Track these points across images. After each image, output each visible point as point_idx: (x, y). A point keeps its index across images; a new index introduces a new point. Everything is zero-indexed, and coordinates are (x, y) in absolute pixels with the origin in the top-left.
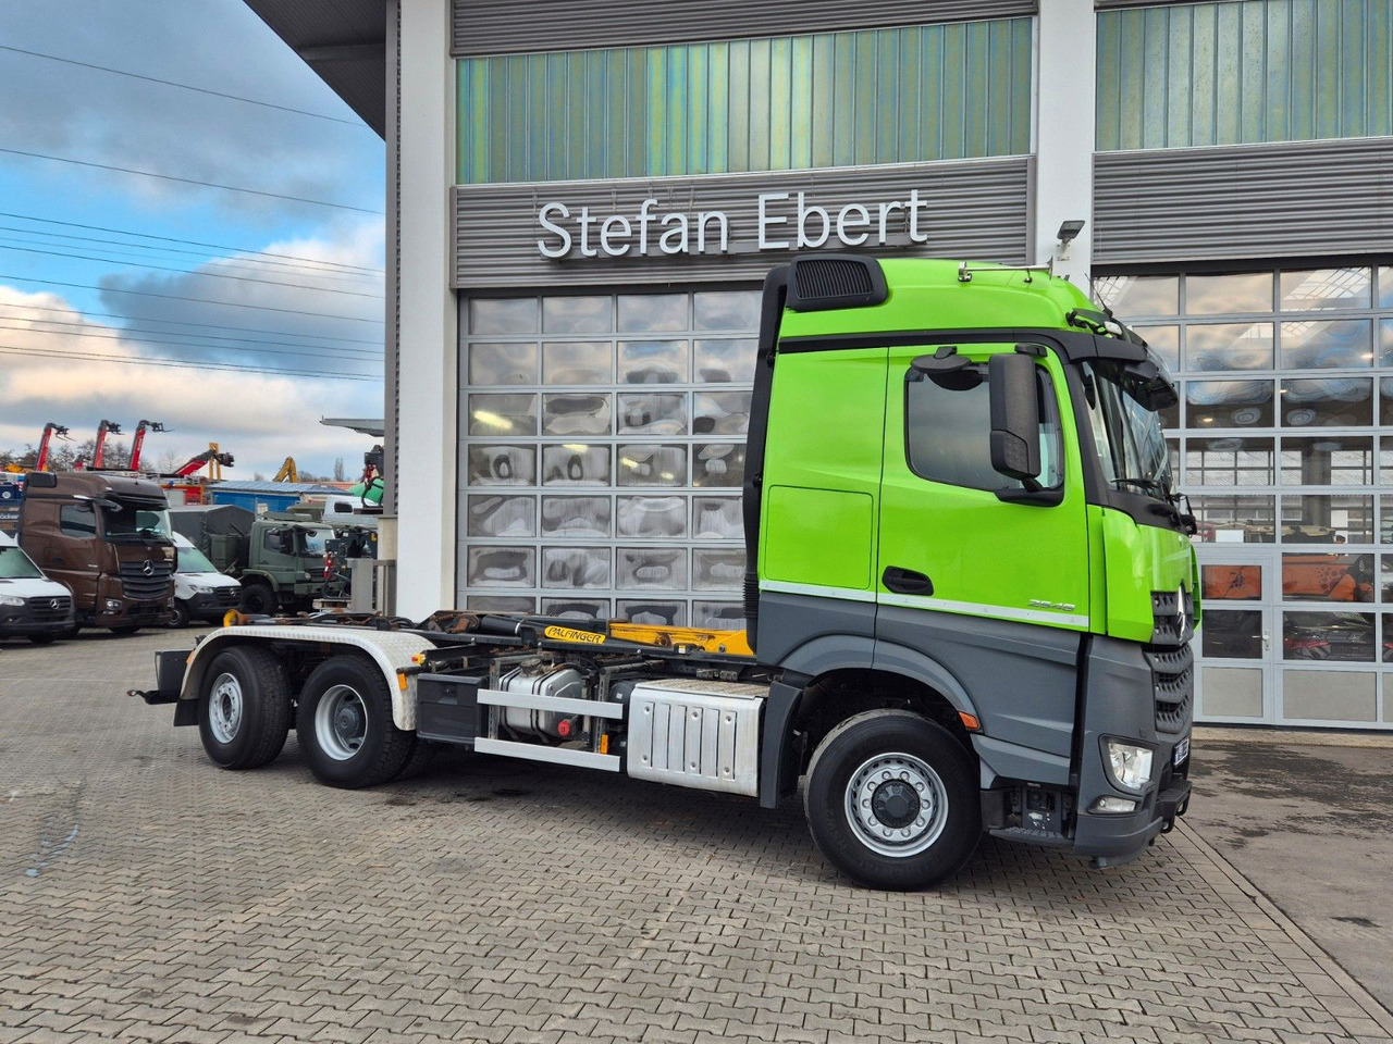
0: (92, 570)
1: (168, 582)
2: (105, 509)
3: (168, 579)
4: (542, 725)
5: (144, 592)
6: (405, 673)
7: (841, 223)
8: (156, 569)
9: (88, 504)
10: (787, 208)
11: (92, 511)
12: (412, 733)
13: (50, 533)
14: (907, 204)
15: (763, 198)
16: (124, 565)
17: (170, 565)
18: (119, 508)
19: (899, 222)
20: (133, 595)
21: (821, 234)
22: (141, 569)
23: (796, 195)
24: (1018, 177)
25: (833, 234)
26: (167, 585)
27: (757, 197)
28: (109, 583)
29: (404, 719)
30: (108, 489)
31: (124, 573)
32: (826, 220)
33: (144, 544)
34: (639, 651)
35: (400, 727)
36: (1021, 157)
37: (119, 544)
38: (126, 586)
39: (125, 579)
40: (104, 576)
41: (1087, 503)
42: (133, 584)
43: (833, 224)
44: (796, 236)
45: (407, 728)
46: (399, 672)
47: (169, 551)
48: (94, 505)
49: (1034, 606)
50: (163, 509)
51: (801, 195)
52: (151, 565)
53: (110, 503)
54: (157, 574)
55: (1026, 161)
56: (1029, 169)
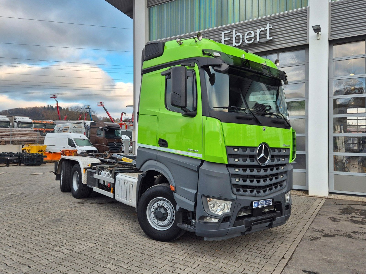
0: (103, 145)
1: (120, 147)
2: (105, 130)
3: (120, 146)
4: (106, 184)
5: (114, 149)
6: (86, 169)
7: (246, 37)
8: (117, 144)
9: (102, 129)
10: (230, 35)
11: (103, 130)
12: (86, 185)
13: (95, 136)
14: (266, 28)
15: (223, 33)
16: (109, 143)
17: (121, 143)
18: (108, 130)
19: (263, 35)
20: (112, 150)
21: (239, 42)
22: (113, 144)
23: (233, 31)
24: (304, 14)
25: (243, 41)
26: (120, 148)
27: (222, 33)
28: (106, 147)
29: (84, 181)
30: (106, 125)
31: (109, 145)
32: (241, 37)
33: (114, 138)
34: (134, 164)
35: (83, 183)
36: (305, 8)
37: (108, 138)
38: (110, 148)
39: (110, 146)
40: (105, 146)
41: (202, 116)
42: (112, 147)
43: (243, 38)
44: (233, 43)
45: (85, 183)
46: (84, 168)
47: (121, 140)
48: (103, 129)
49: (189, 151)
50: (120, 130)
51: (234, 30)
52: (116, 143)
53: (106, 129)
54: (118, 145)
55: (307, 9)
56: (307, 11)
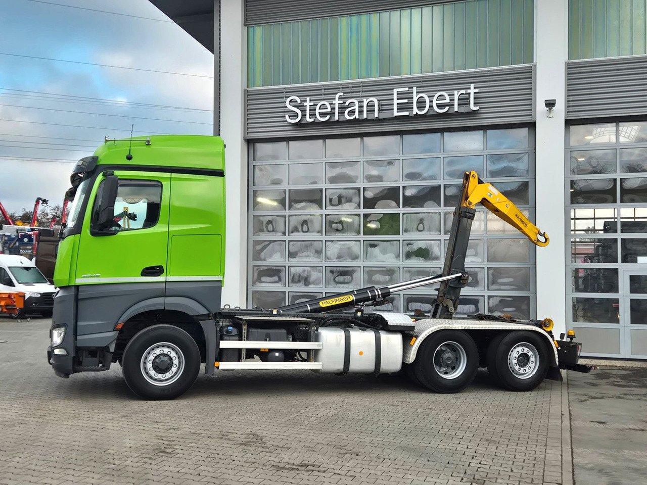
7: (435, 103)
10: (408, 95)
13: (50, 260)
14: (468, 91)
15: (396, 90)
19: (464, 101)
21: (425, 108)
23: (412, 88)
24: (527, 75)
25: (431, 106)
27: (393, 89)
32: (427, 100)
36: (529, 65)
43: (431, 102)
44: (413, 108)
51: (415, 87)
55: (531, 67)
56: (533, 71)
